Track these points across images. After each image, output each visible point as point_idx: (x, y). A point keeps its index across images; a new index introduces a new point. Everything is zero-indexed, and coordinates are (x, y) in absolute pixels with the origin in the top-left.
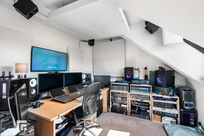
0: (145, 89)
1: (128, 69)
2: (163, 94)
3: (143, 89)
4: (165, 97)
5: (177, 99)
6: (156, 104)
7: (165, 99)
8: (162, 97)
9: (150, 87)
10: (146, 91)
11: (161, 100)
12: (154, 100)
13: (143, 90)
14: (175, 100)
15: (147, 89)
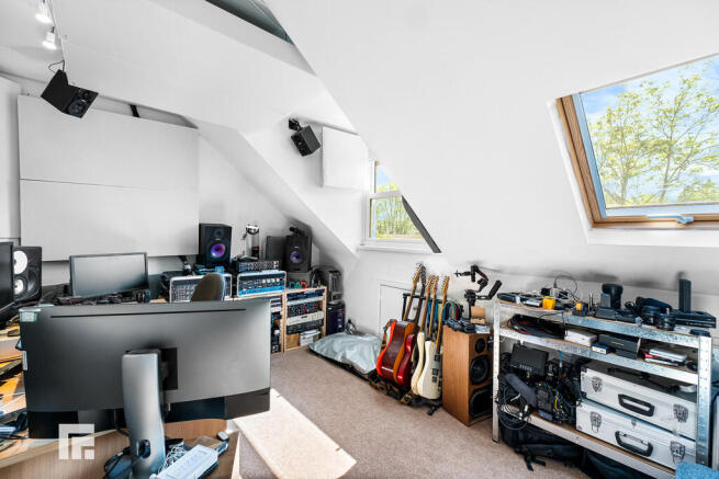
0: (273, 280)
1: (216, 231)
2: (304, 287)
3: (269, 281)
4: (307, 290)
5: (323, 290)
6: (292, 312)
7: (308, 296)
8: (302, 293)
9: (283, 275)
10: (275, 285)
11: (301, 298)
12: (289, 303)
13: (268, 285)
14: (320, 293)
15: (278, 280)
